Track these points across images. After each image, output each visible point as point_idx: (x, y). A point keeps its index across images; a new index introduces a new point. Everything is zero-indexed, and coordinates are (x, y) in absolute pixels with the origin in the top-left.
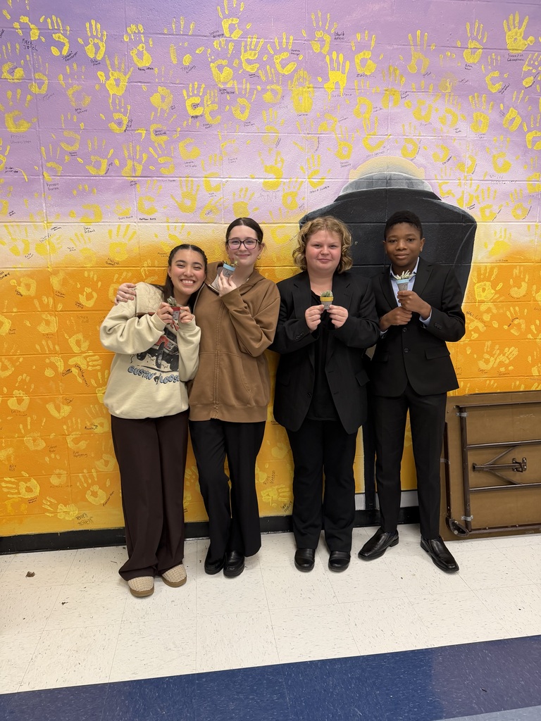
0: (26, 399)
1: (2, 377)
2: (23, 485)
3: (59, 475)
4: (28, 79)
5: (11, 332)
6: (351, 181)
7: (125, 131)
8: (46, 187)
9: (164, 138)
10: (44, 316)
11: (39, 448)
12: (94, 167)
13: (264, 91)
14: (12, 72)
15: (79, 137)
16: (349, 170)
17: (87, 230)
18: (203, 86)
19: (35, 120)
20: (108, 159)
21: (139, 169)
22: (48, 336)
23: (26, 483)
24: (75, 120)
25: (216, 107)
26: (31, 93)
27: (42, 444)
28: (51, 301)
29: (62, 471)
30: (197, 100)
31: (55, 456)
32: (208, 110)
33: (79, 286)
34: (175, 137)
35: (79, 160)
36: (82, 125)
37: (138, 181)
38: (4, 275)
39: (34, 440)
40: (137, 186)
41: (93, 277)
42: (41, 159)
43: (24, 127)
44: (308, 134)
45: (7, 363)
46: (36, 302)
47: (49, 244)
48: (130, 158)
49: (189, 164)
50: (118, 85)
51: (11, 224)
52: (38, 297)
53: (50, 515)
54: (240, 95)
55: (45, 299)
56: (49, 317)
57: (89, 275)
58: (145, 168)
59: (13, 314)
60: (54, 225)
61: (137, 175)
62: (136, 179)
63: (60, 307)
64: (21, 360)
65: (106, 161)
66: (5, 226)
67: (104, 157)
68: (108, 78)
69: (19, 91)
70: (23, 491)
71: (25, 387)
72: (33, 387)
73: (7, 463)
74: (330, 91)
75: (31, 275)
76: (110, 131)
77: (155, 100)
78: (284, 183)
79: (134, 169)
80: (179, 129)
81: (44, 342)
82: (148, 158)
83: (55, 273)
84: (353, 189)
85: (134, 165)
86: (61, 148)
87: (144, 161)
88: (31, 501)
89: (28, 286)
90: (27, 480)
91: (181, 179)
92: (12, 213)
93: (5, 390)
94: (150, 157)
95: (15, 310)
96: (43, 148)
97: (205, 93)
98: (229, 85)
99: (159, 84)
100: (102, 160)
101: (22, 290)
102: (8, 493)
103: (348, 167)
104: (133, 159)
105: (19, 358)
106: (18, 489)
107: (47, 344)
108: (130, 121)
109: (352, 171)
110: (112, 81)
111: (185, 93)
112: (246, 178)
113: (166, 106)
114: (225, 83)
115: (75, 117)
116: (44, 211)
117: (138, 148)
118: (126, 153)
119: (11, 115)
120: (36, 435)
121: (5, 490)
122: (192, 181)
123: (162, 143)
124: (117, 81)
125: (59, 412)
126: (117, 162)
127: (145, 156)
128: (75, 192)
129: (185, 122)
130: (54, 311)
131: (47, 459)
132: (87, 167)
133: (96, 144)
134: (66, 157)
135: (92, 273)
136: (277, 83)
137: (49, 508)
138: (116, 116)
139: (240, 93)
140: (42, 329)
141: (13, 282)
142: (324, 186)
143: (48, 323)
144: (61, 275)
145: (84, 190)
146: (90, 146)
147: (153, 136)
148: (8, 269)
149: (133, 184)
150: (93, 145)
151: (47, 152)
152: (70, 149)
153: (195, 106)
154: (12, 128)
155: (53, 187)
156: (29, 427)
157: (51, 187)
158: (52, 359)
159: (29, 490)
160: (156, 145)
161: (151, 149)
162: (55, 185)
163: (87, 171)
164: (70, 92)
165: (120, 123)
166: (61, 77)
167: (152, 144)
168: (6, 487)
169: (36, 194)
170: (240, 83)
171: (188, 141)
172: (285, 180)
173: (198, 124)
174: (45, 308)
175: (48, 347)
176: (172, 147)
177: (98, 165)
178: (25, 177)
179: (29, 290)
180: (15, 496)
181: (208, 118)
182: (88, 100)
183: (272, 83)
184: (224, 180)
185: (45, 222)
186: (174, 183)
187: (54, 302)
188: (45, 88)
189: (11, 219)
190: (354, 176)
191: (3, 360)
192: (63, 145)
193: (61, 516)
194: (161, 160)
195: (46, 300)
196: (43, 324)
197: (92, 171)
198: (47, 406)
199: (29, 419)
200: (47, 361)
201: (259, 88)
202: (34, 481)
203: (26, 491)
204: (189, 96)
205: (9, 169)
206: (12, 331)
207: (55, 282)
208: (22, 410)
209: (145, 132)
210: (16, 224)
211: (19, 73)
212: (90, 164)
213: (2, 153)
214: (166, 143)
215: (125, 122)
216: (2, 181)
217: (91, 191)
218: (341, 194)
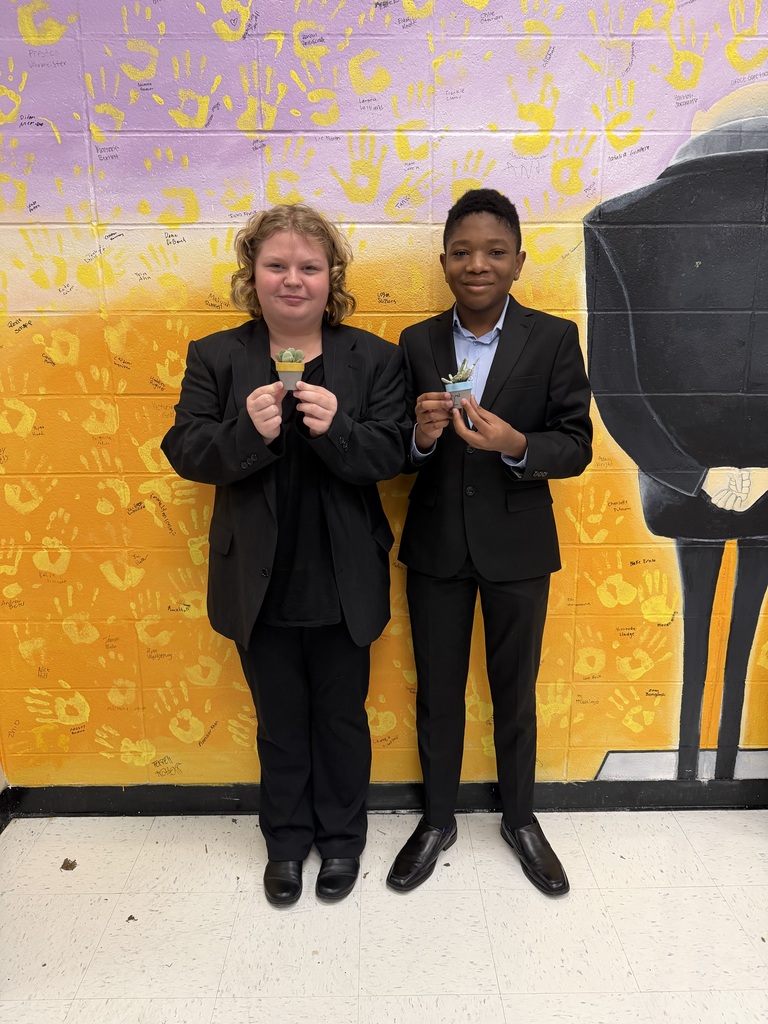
0: (65, 553)
1: (23, 512)
2: (61, 704)
3: (123, 690)
5: (37, 432)
6: (695, 135)
7: (244, 37)
8: (95, 154)
9: (321, 49)
10: (94, 404)
11: (89, 641)
12: (184, 112)
15: (155, 52)
16: (693, 114)
17: (171, 240)
19: (73, 19)
20: (211, 96)
21: (271, 113)
22: (101, 441)
23: (67, 699)
24: (148, 16)
27: (94, 635)
28: (106, 375)
29: (127, 681)
31: (116, 655)
33: (156, 347)
34: (341, 46)
35: (157, 98)
36: (162, 27)
37: (269, 139)
38: (21, 324)
39: (80, 627)
40: (267, 149)
41: (182, 331)
42: (86, 98)
43: (54, 33)
44: (612, 36)
45: (31, 488)
46: (79, 376)
47: (102, 267)
48: (252, 93)
49: (368, 103)
51: (33, 227)
52: (84, 367)
53: (109, 756)
55: (95, 372)
56: (103, 406)
57: (174, 327)
58: (282, 113)
59: (40, 398)
60: (110, 229)
61: (266, 128)
62: (264, 136)
63: (122, 387)
64: (54, 483)
65: (207, 99)
66: (21, 231)
67: (205, 92)
70: (62, 712)
71: (63, 532)
72: (76, 531)
73: (33, 663)
75: (70, 326)
76: (215, 37)
78: (557, 139)
79: (262, 118)
80: (350, 31)
81: (94, 452)
82: (289, 93)
83: (113, 322)
84: (698, 153)
85: (260, 109)
86: (123, 75)
87: (280, 98)
88: (75, 730)
89: (65, 347)
90: (68, 695)
91: (351, 134)
92: (33, 207)
93: (28, 535)
94: (293, 90)
95: (42, 391)
96: (88, 77)
100: (200, 99)
101: (54, 353)
102: (37, 715)
103: (691, 106)
104: (260, 95)
105: (50, 480)
106: (53, 710)
107: (101, 456)
108: (255, 16)
109: (700, 113)
112: (481, 130)
115: (148, 11)
116: (93, 202)
117: (269, 72)
118: (245, 81)
119: (29, 10)
120: (82, 617)
121: (32, 710)
122: (372, 138)
123: (316, 61)
125: (123, 579)
126: (228, 102)
127: (282, 89)
128: (148, 164)
129: (363, 17)
130: (111, 395)
131: (102, 660)
132: (172, 113)
133: (188, 65)
134: (132, 94)
135: (180, 323)
137: (106, 744)
138: (228, 6)
140: (91, 426)
141: (38, 339)
142: (639, 145)
143: (101, 416)
144: (125, 326)
145: (165, 159)
146: (177, 69)
147: (298, 47)
148: (29, 315)
149: (258, 146)
150: (182, 67)
151: (97, 85)
152: (138, 76)
154: (31, 38)
155: (107, 154)
156: (70, 603)
157: (104, 154)
158: (110, 483)
159: (72, 711)
160: (304, 65)
161: (294, 74)
162: (110, 149)
163: (172, 121)
165: (234, 22)
167: (296, 63)
168: (33, 705)
169: (77, 169)
171: (367, 54)
172: (559, 135)
173: (388, 19)
174: (96, 389)
175: (102, 460)
176: (335, 69)
177: (191, 109)
178: (57, 134)
179: (66, 354)
180: (48, 721)
181: (409, 6)
184: (435, 135)
185: (95, 224)
186: (338, 144)
187: (111, 378)
189: (32, 217)
190: (703, 124)
191: (23, 481)
192: (126, 69)
193: (127, 759)
194: (314, 97)
195: (98, 374)
196: (93, 418)
197: (180, 119)
198: (102, 567)
199: (70, 589)
200: (101, 486)
202: (79, 698)
203: (67, 713)
205: (28, 120)
206: (38, 429)
207: (113, 338)
208: (57, 573)
209: (283, 38)
210: (40, 226)
212: (176, 107)
213: (14, 86)
214: (326, 60)
215: (245, 19)
216: (14, 143)
217: (178, 162)
218: (674, 162)
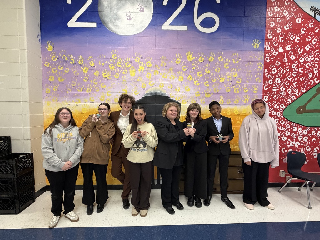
4: (64, 69)
6: (146, 93)
7: (87, 81)
8: (67, 95)
9: (97, 83)
13: (123, 71)
14: (60, 67)
15: (76, 83)
17: (77, 105)
18: (107, 70)
19: (65, 79)
25: (110, 75)
26: (65, 72)
30: (105, 74)
32: (108, 76)
34: (100, 82)
35: (76, 88)
36: (77, 80)
42: (66, 88)
43: (63, 80)
44: (134, 81)
48: (88, 87)
49: (103, 89)
50: (86, 70)
54: (117, 72)
58: (92, 90)
61: (90, 92)
66: (56, 104)
67: (82, 87)
69: (62, 72)
74: (140, 71)
76: (84, 81)
77: (95, 74)
79: (89, 90)
91: (101, 93)
92: (58, 101)
94: (93, 87)
97: (107, 72)
98: (114, 70)
99: (96, 70)
103: (145, 90)
108: (89, 79)
110: (84, 69)
111: (102, 72)
112: (118, 92)
113: (98, 75)
115: (75, 78)
116: (66, 100)
117: (90, 85)
119: (60, 77)
122: (104, 93)
124: (86, 69)
126: (85, 89)
128: (74, 96)
129: (102, 79)
133: (80, 84)
134: (73, 87)
135: (77, 116)
136: (126, 69)
138: (85, 78)
142: (138, 95)
145: (76, 95)
146: (78, 85)
147: (94, 82)
149: (89, 94)
151: (68, 86)
154: (60, 81)
155: (69, 95)
163: (77, 91)
164: (74, 72)
166: (72, 68)
167: (94, 84)
169: (64, 96)
170: (116, 69)
171: (103, 83)
173: (106, 79)
176: (99, 85)
177: (80, 89)
178: (62, 92)
181: (108, 78)
182: (78, 74)
184: (112, 93)
185: (66, 103)
186: (99, 94)
188: (68, 71)
190: (147, 92)
192: (72, 84)
194: (96, 88)
201: (121, 70)
205: (58, 90)
209: (92, 81)
211: (62, 68)
212: (78, 89)
213: (57, 86)
214: (97, 84)
215: (87, 79)
216: (56, 93)
217: (78, 96)
218: (143, 96)
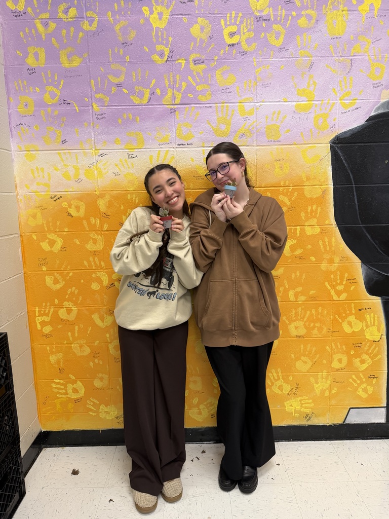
0: (75, 309)
1: (54, 290)
2: (70, 387)
3: (102, 379)
4: (80, 17)
5: (63, 250)
6: (382, 101)
7: (166, 62)
8: (95, 117)
9: (203, 66)
10: (92, 236)
11: (85, 354)
12: (138, 96)
13: (299, 16)
14: (66, 12)
15: (124, 69)
16: (381, 91)
17: (130, 156)
18: (240, 15)
19: (86, 55)
20: (150, 89)
21: (179, 96)
22: (94, 253)
23: (73, 385)
24: (121, 53)
25: (252, 34)
26: (83, 30)
27: (87, 351)
28: (98, 221)
29: (104, 375)
30: (234, 29)
31: (99, 361)
32: (244, 38)
33: (122, 208)
34: (212, 65)
35: (125, 90)
36: (128, 58)
37: (178, 108)
38: (57, 198)
39: (81, 347)
40: (177, 113)
41: (135, 199)
42: (91, 91)
43: (77, 62)
44: (341, 56)
45: (59, 277)
46: (85, 222)
47: (97, 169)
48: (170, 87)
49: (225, 90)
50: (160, 18)
51: (64, 151)
52: (87, 218)
53: (93, 414)
54: (276, 22)
55: (93, 220)
56: (96, 237)
57: (132, 198)
58: (184, 96)
59: (65, 233)
60: (101, 152)
61: (176, 103)
62: (175, 106)
63: (106, 227)
64: (71, 274)
65: (148, 90)
66: (58, 153)
67: (147, 87)
68: (151, 12)
69: (72, 29)
70: (70, 391)
71: (74, 299)
72: (80, 298)
73: (57, 366)
74: (364, 13)
75: (81, 198)
76: (152, 62)
77: (195, 30)
78: (316, 105)
79: (174, 98)
80: (216, 58)
81: (91, 259)
82: (187, 86)
83: (102, 196)
85: (174, 94)
86: (109, 80)
87: (183, 89)
88: (77, 401)
89: (78, 208)
90: (73, 382)
91: (217, 105)
92: (64, 142)
93: (56, 301)
94: (189, 85)
95: (66, 230)
96: (92, 81)
97: (241, 22)
98: (265, 13)
99: (199, 15)
100: (145, 90)
101: (72, 211)
102: (57, 393)
103: (380, 88)
104: (173, 88)
105: (69, 273)
106: (66, 390)
107: (94, 261)
108: (171, 52)
109: (384, 91)
110: (155, 15)
111: (222, 22)
112: (279, 101)
113: (204, 36)
114: (262, 11)
115: (121, 51)
116: (93, 139)
117: (178, 77)
118: (167, 82)
119: (65, 52)
120: (82, 342)
121: (55, 390)
122: (227, 106)
123: (201, 71)
124: (160, 15)
125: (103, 322)
126: (158, 91)
127: (184, 85)
128: (120, 121)
129: (222, 51)
130: (100, 231)
131: (91, 364)
132: (131, 97)
133: (140, 75)
134: (113, 89)
135: (134, 196)
136: (312, 8)
137: (92, 408)
138: (159, 48)
139: (275, 20)
140: (90, 246)
141: (65, 204)
142: (355, 107)
143: (95, 241)
144: (107, 198)
145: (128, 119)
146: (134, 77)
147: (192, 66)
148: (61, 193)
149: (173, 111)
150: (137, 76)
151: (96, 85)
152: (115, 80)
153: (232, 35)
154: (66, 64)
155: (101, 117)
156: (76, 335)
157: (99, 117)
158: (99, 274)
159: (75, 391)
160: (195, 73)
161: (190, 78)
162: (102, 114)
163: (131, 100)
164: (117, 28)
165: (161, 55)
166: (110, 14)
167: (190, 73)
168: (56, 388)
169: (85, 124)
170: (276, 10)
171: (225, 68)
172: (317, 102)
173: (234, 52)
174: (93, 228)
175: (95, 263)
176: (209, 75)
177: (141, 95)
178: (77, 108)
179: (78, 212)
180: (63, 396)
181: (244, 46)
182: (133, 34)
183: (307, 8)
184: (257, 104)
185: (94, 149)
186: (210, 109)
187: (101, 223)
188: (95, 24)
189: (64, 147)
191: (55, 274)
192: (110, 77)
193: (102, 415)
194: (199, 88)
195: (94, 221)
196: (91, 242)
197: (136, 100)
198: (93, 316)
199: (76, 327)
200: (94, 275)
201: (294, 14)
202: (79, 384)
203: (73, 392)
204: (226, 25)
205: (63, 102)
206: (63, 248)
207: (102, 204)
208: (70, 320)
209: (185, 62)
210: (67, 151)
211: (73, 12)
212: (134, 94)
213: (57, 87)
214: (204, 71)
215: (167, 53)
216: (56, 113)
217: (134, 120)
218: (373, 114)
